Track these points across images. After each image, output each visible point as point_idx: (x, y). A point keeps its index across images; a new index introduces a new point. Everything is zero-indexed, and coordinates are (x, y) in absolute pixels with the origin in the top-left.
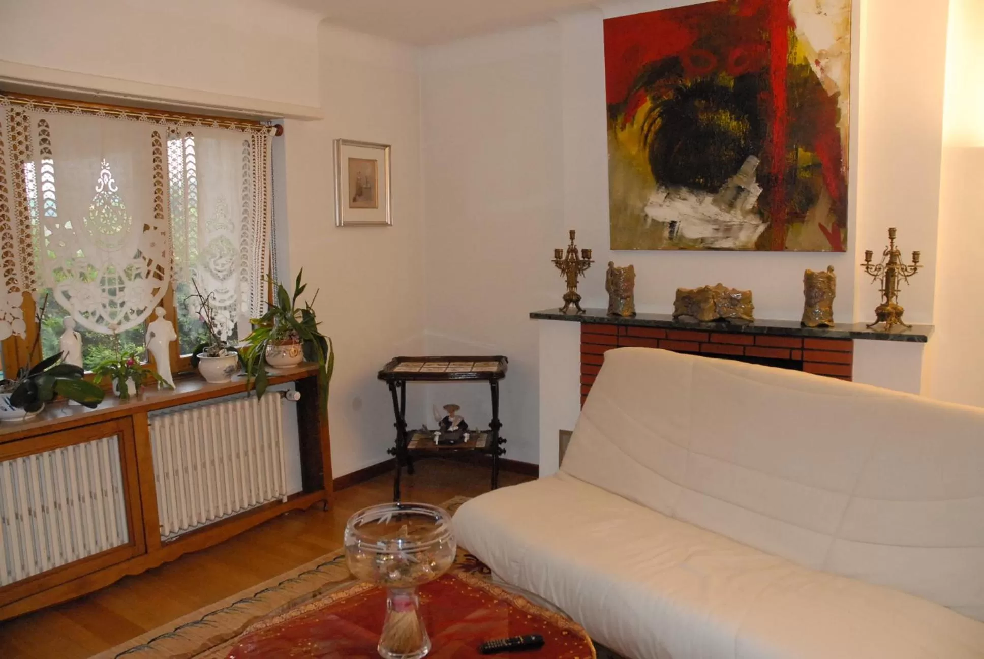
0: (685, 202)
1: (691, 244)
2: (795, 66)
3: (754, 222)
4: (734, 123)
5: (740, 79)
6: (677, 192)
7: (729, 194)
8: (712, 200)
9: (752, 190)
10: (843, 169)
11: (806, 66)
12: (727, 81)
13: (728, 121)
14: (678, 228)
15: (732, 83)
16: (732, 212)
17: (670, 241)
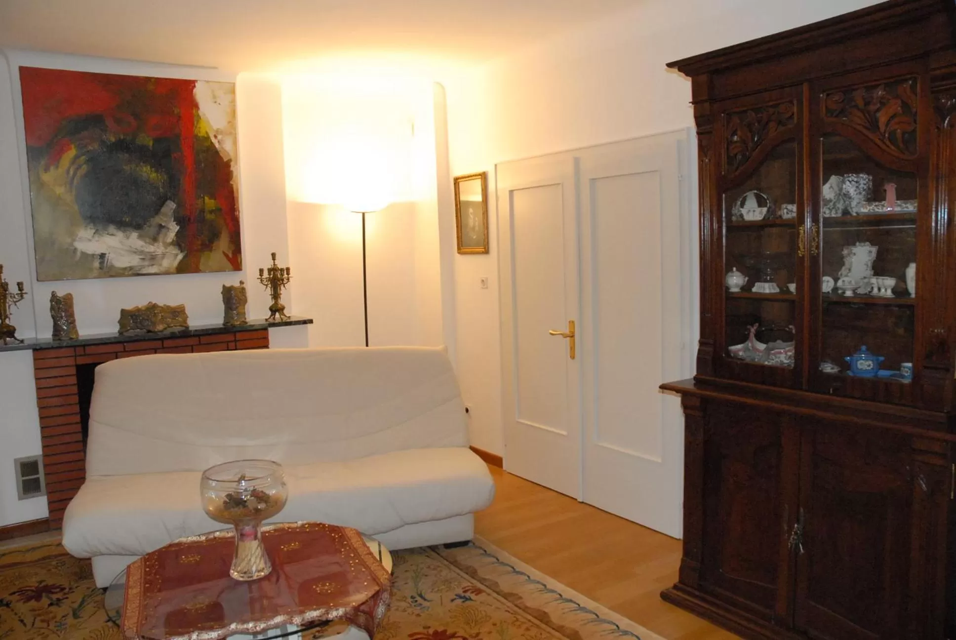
0: (113, 237)
1: (121, 272)
2: (199, 137)
3: (174, 252)
4: (154, 175)
5: (157, 141)
6: (105, 228)
7: (152, 231)
8: (138, 236)
9: (171, 227)
10: (236, 213)
11: (207, 138)
12: (146, 140)
13: (147, 172)
14: (108, 259)
15: (151, 143)
16: (156, 244)
17: (101, 270)
